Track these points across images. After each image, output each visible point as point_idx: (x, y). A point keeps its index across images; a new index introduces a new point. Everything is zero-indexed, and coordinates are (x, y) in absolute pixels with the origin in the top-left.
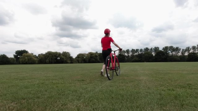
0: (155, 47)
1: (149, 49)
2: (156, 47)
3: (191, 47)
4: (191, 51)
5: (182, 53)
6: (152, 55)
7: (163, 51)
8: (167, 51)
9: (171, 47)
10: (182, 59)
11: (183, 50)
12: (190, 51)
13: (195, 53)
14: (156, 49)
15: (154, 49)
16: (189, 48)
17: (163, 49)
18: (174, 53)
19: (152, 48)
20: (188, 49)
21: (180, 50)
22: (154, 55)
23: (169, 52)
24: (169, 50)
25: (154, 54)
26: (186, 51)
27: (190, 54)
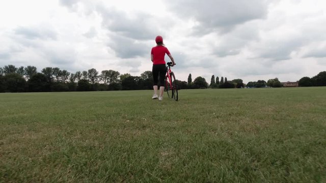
0: (29, 67)
1: (16, 69)
2: (32, 66)
3: (81, 72)
4: (82, 77)
5: (71, 80)
6: (24, 80)
7: (43, 73)
8: (50, 75)
9: (57, 69)
10: (71, 87)
11: (72, 75)
12: (80, 77)
13: (86, 81)
14: (31, 70)
15: (26, 69)
16: (79, 73)
17: (44, 71)
18: (60, 78)
19: (22, 68)
20: (78, 75)
21: (68, 75)
22: (27, 80)
23: (54, 76)
24: (53, 73)
25: (26, 78)
26: (76, 76)
27: (81, 81)
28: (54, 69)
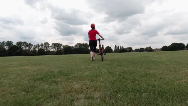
0: (8, 42)
3: (40, 44)
4: (40, 47)
5: (34, 49)
6: (5, 49)
8: (21, 46)
9: (25, 43)
10: (34, 53)
11: (34, 46)
12: (39, 47)
13: (43, 49)
14: (9, 43)
15: (6, 42)
16: (38, 45)
17: (17, 44)
18: (27, 48)
19: (4, 42)
20: (38, 46)
21: (32, 46)
22: (7, 49)
23: (23, 47)
24: (23, 45)
25: (6, 48)
26: (37, 47)
27: (39, 49)
28: (23, 42)
